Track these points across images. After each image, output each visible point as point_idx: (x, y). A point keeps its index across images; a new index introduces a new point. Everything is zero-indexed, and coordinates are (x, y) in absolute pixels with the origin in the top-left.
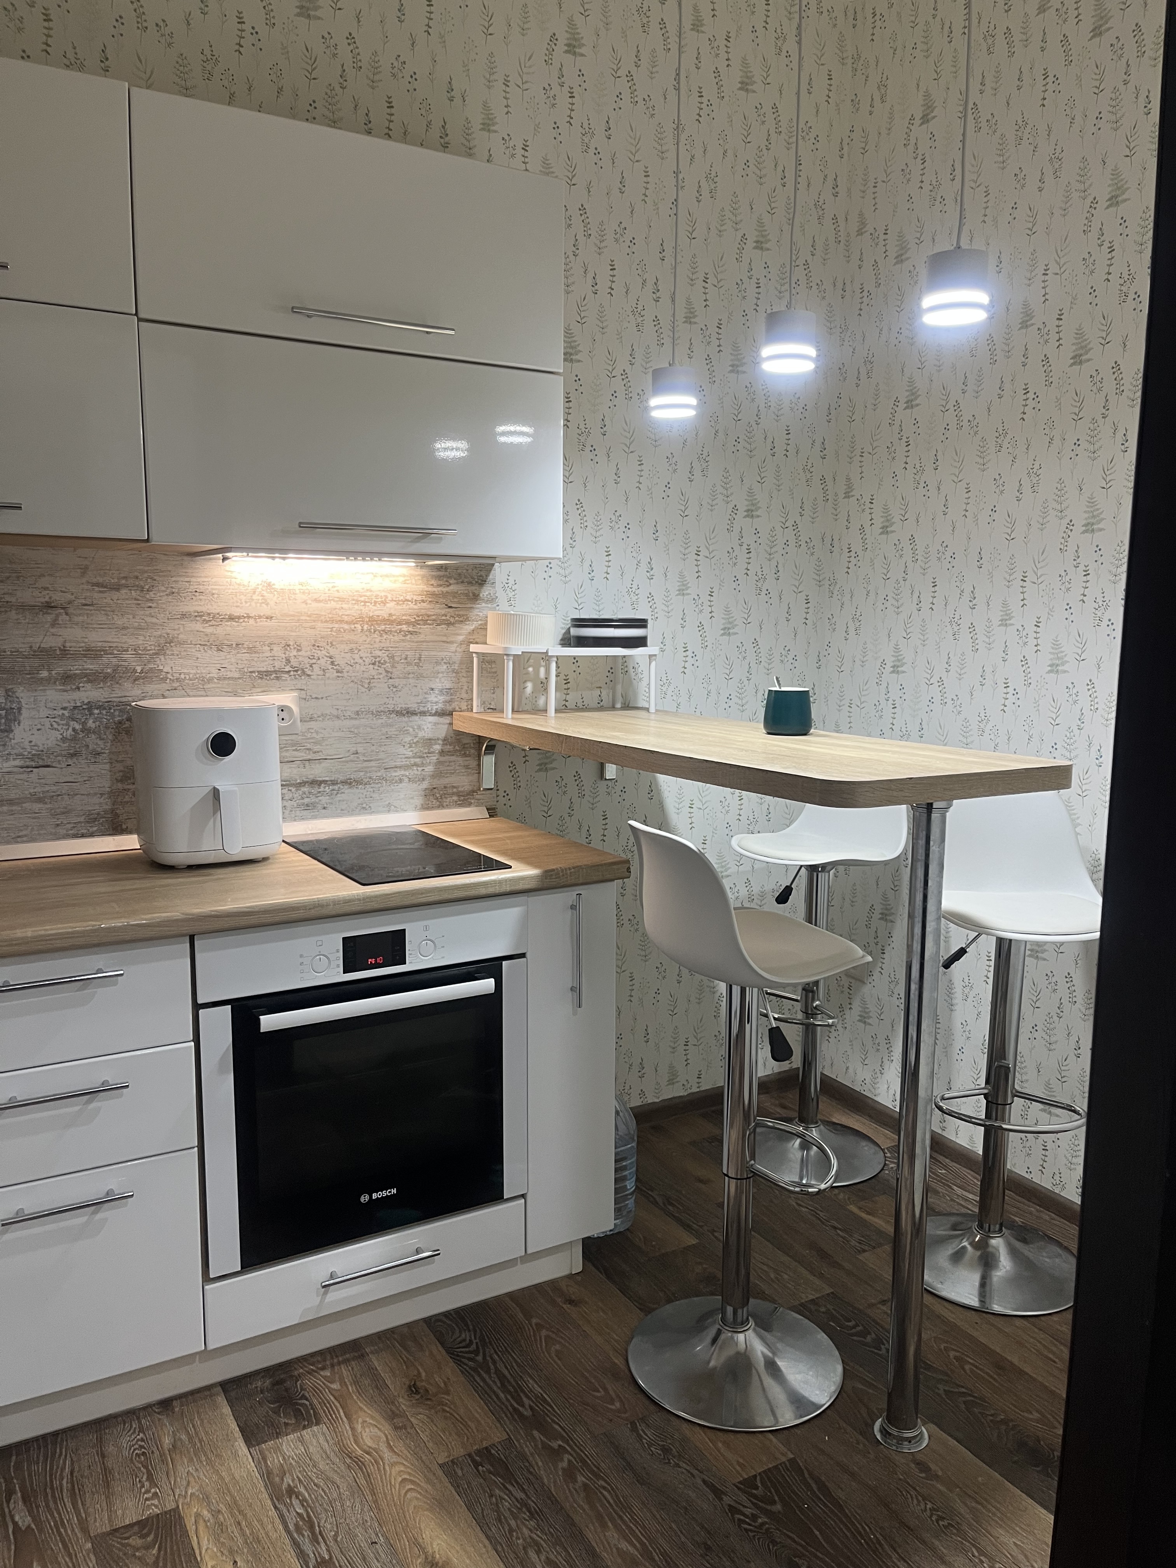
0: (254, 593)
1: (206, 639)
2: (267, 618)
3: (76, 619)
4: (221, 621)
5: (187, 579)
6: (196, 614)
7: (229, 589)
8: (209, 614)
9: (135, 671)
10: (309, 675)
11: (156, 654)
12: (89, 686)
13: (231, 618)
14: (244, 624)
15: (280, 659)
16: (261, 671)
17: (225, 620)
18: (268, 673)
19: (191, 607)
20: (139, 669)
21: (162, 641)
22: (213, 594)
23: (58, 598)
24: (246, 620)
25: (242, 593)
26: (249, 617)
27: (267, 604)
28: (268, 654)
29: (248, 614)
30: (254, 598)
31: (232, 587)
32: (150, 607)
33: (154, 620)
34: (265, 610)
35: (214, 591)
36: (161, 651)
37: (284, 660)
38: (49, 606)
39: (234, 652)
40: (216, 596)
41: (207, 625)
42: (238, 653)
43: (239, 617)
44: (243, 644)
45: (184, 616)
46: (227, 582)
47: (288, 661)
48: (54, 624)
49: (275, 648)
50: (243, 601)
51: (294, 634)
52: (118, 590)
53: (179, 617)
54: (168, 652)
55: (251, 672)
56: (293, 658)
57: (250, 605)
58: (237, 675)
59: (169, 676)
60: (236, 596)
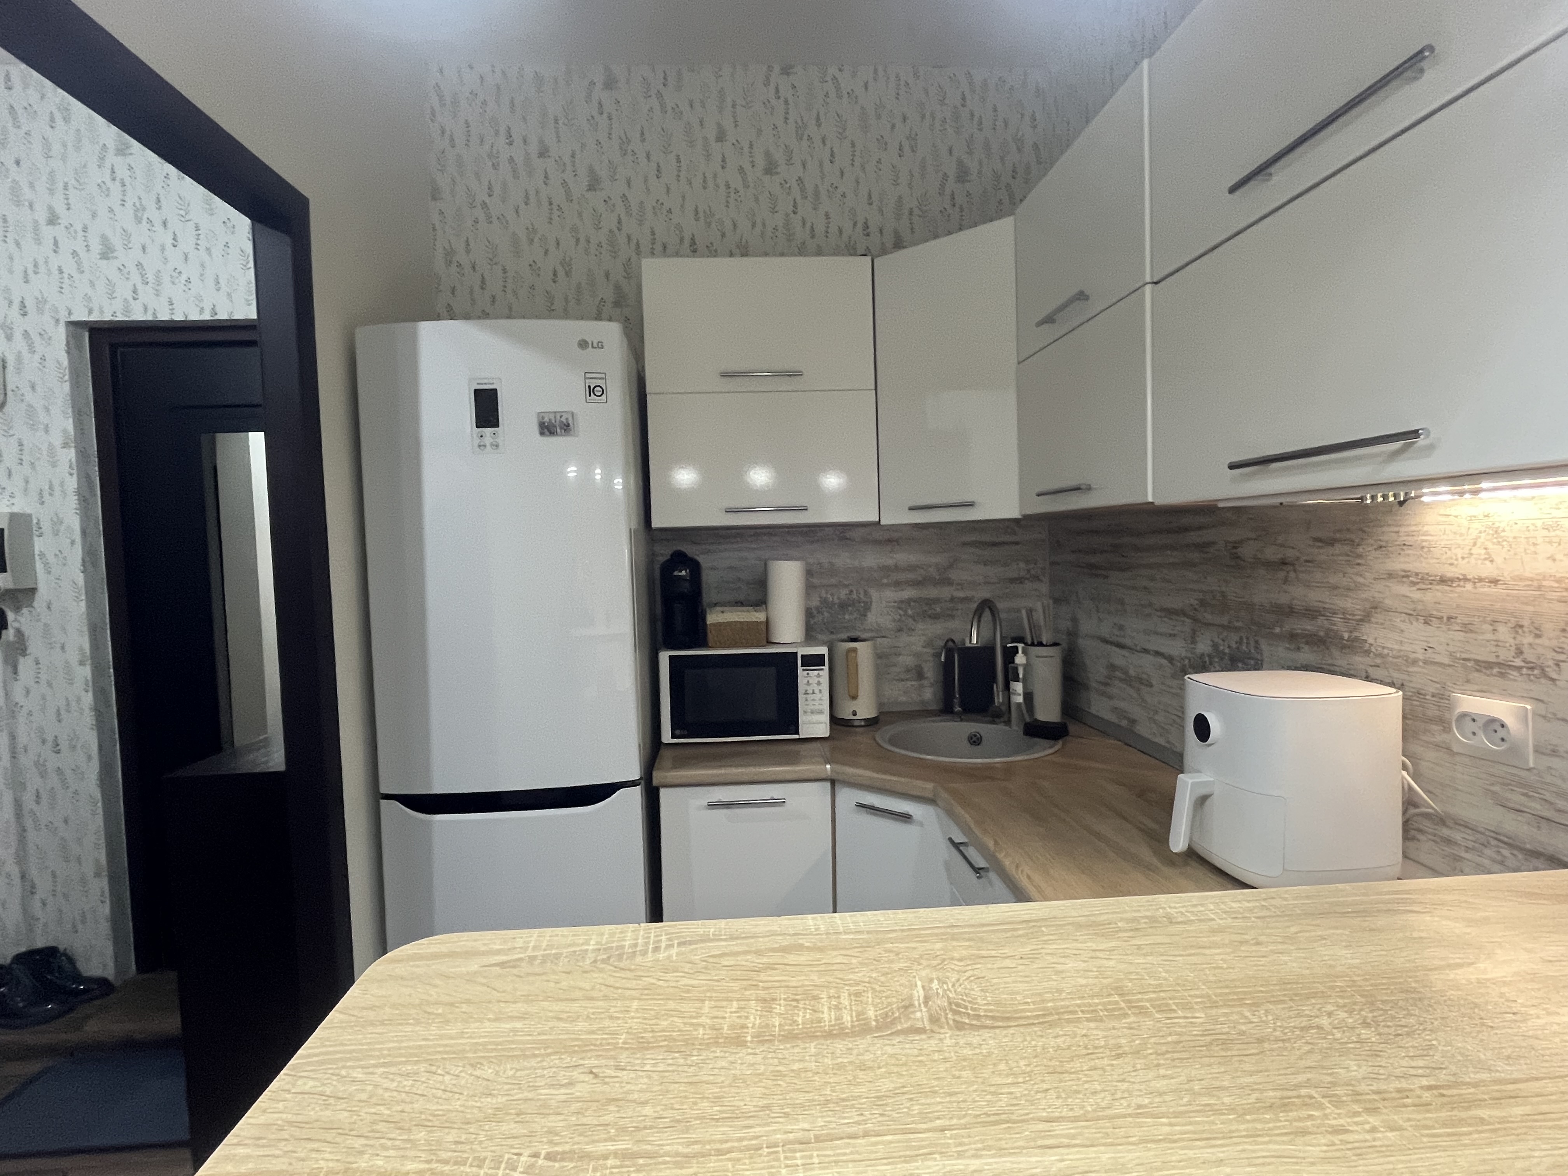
0: (1475, 544)
1: (1412, 606)
2: (1491, 582)
3: (1301, 576)
4: (1431, 584)
5: (1396, 529)
6: (1403, 574)
7: (1442, 540)
8: (1417, 574)
9: (1342, 638)
10: (1553, 680)
11: (1361, 620)
12: (1306, 648)
13: (1443, 581)
14: (1458, 589)
15: (1508, 645)
16: (1479, 661)
17: (1435, 583)
18: (1489, 665)
19: (1398, 564)
20: (1346, 636)
21: (1368, 606)
22: (1423, 547)
23: (1290, 554)
24: (1462, 583)
25: (1459, 546)
26: (1466, 580)
27: (1492, 561)
28: (1489, 636)
29: (1464, 575)
30: (1472, 551)
31: (1445, 537)
32: (1359, 564)
33: (1361, 580)
34: (1487, 570)
35: (1424, 544)
36: (1366, 618)
37: (1513, 648)
38: (1284, 563)
39: (1444, 627)
40: (1426, 550)
41: (1414, 588)
42: (1449, 630)
43: (1452, 580)
44: (1456, 618)
45: (1391, 575)
46: (1440, 530)
47: (1519, 652)
48: (1286, 581)
49: (1502, 629)
50: (1459, 556)
51: (1530, 608)
52: (1332, 545)
53: (1385, 576)
54: (1373, 620)
55: (1464, 659)
56: (1526, 646)
57: (1469, 562)
58: (1446, 661)
59: (1373, 649)
60: (1450, 549)
